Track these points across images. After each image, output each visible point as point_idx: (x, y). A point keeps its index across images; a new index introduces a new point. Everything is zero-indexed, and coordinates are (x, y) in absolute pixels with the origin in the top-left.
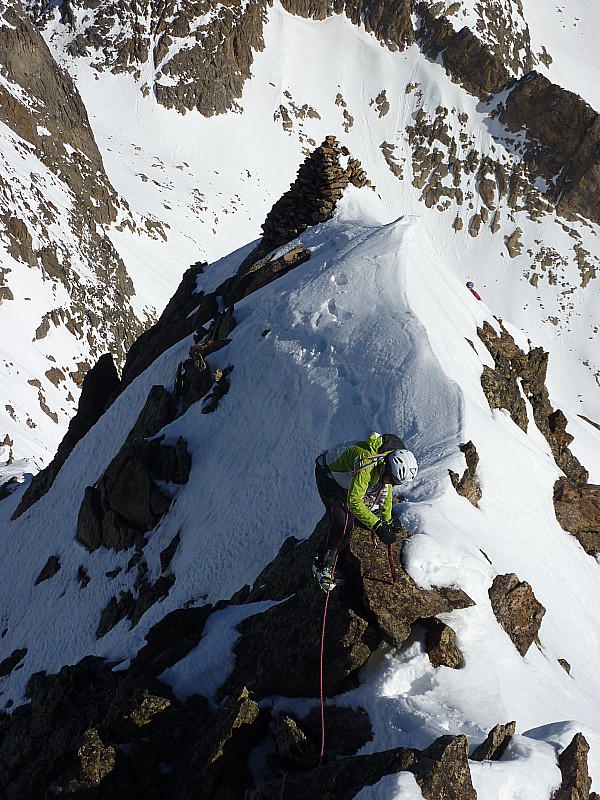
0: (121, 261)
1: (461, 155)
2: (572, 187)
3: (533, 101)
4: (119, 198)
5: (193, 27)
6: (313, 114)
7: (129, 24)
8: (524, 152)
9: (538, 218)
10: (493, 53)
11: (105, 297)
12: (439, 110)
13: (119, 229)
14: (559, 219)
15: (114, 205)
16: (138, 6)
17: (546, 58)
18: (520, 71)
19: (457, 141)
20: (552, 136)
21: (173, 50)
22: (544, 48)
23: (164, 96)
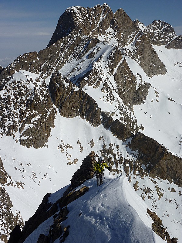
0: (8, 196)
1: (118, 158)
2: (153, 168)
3: (139, 141)
4: (8, 175)
5: (32, 121)
6: (70, 147)
7: (12, 121)
8: (138, 157)
9: (143, 178)
10: (126, 127)
11: (3, 208)
12: (110, 145)
13: (8, 185)
14: (150, 178)
15: (6, 178)
16: (15, 115)
17: (142, 128)
18: (134, 132)
19: (116, 154)
20: (146, 152)
21: (26, 128)
22: (141, 125)
23: (23, 142)
